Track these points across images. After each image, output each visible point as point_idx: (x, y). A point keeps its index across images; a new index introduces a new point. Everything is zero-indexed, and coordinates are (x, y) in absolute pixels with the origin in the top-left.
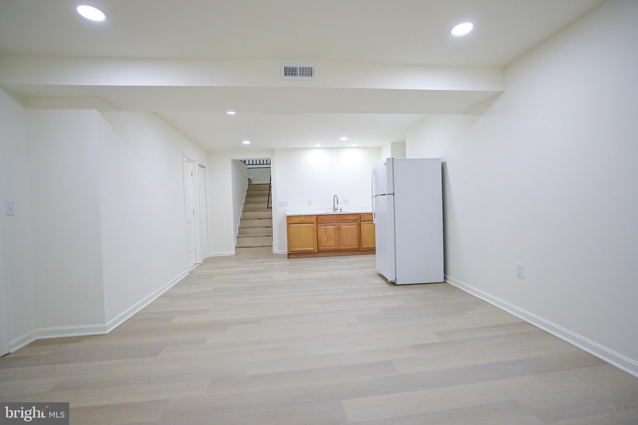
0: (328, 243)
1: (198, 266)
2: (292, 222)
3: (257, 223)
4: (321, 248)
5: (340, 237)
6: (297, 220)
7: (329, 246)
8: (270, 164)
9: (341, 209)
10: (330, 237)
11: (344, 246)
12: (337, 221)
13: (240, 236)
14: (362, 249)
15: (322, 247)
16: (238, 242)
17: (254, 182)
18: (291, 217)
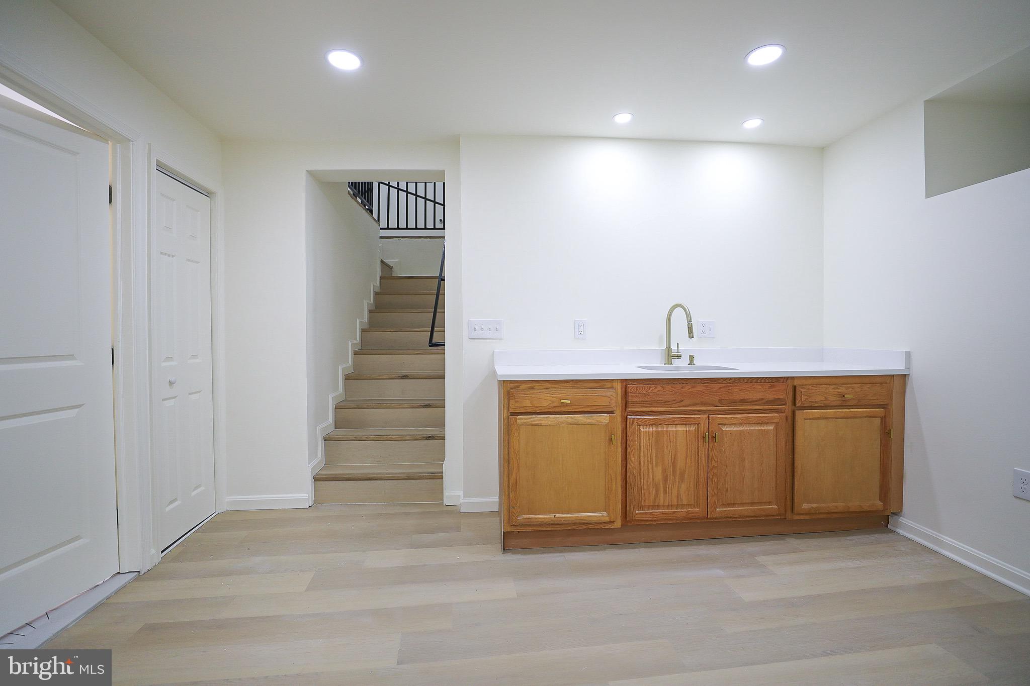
0: (665, 491)
1: (129, 582)
2: (527, 404)
3: (394, 390)
4: (638, 513)
5: (715, 471)
6: (546, 399)
7: (670, 506)
8: (444, 228)
9: (692, 358)
10: (674, 471)
11: (729, 505)
12: (704, 404)
13: (341, 432)
14: (796, 517)
15: (642, 507)
16: (330, 458)
17: (399, 272)
18: (523, 386)
